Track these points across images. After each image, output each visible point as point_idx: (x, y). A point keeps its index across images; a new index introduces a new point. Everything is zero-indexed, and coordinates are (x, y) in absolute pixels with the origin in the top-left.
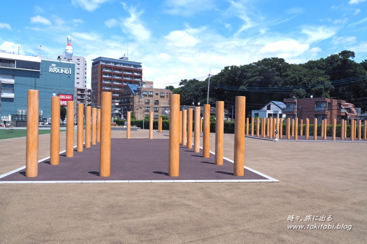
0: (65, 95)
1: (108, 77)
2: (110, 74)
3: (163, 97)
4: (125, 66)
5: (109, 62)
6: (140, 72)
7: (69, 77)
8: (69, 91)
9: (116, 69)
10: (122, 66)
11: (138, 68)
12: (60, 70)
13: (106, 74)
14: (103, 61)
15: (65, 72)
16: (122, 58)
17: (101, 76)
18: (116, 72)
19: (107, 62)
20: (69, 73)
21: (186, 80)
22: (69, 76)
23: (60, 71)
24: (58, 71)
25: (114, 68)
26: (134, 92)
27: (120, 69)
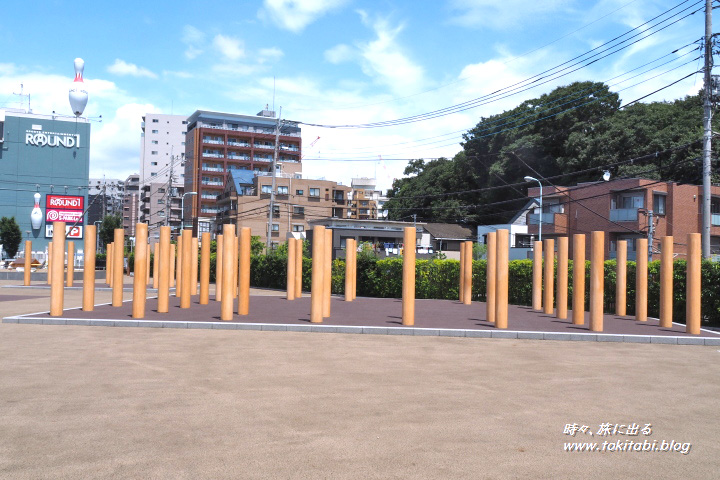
0: (64, 196)
1: (215, 156)
2: (220, 150)
3: (317, 199)
4: (259, 131)
5: (220, 123)
6: (297, 143)
7: (75, 153)
8: (70, 187)
9: (238, 137)
10: (251, 130)
11: (293, 135)
12: (52, 138)
13: (212, 149)
14: (205, 121)
15: (66, 142)
16: (260, 114)
17: (200, 155)
18: (235, 144)
19: (214, 122)
20: (75, 146)
21: (421, 161)
22: (74, 151)
23: (52, 141)
24: (48, 140)
25: (229, 136)
26: (239, 190)
27: (245, 138)
